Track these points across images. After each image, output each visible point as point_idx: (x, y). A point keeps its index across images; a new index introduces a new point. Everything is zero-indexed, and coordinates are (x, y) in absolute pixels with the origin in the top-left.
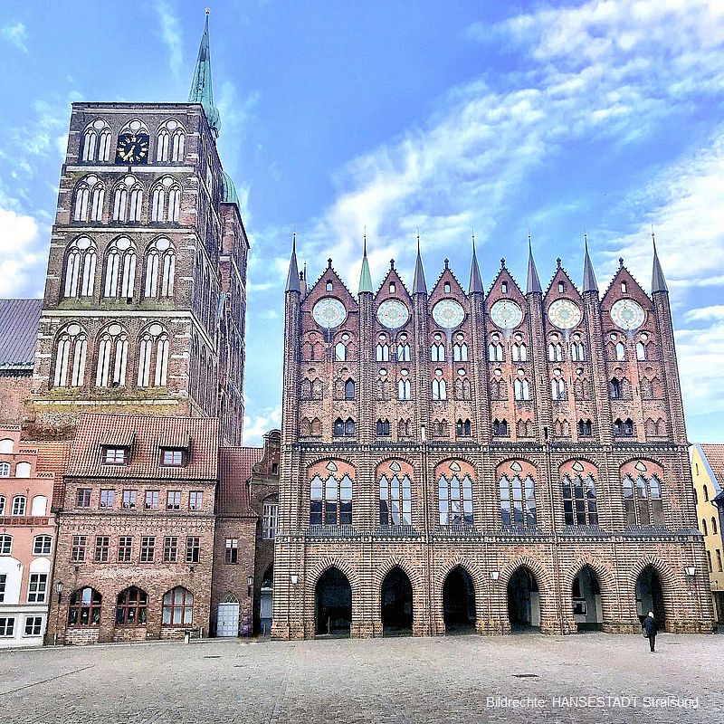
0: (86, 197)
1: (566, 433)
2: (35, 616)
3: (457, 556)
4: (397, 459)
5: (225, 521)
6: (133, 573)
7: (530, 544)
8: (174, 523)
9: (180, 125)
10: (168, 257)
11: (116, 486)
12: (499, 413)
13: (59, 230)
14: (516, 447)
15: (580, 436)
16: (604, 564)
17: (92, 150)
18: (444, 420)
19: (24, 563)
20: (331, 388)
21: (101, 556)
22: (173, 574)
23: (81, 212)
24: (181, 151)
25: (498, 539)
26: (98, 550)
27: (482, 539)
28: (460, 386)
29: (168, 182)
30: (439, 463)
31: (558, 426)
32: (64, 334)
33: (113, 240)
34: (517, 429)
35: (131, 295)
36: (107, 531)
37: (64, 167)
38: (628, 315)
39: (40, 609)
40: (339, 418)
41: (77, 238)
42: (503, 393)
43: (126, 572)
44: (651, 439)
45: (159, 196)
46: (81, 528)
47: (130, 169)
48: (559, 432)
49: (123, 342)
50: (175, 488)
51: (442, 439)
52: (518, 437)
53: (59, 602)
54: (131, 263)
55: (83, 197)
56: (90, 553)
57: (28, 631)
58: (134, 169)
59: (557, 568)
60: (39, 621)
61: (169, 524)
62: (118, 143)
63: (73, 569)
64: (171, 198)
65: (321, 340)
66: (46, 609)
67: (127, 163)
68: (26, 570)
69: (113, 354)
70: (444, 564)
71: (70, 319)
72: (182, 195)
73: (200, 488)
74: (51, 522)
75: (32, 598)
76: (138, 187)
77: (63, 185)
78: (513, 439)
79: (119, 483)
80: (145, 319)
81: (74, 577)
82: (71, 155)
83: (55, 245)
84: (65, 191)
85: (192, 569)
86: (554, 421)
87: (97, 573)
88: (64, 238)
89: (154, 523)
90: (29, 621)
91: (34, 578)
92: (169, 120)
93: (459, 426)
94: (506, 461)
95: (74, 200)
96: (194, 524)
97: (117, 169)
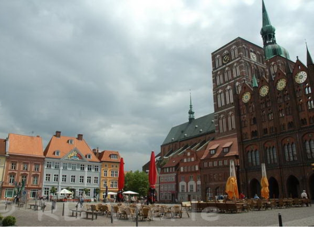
0: (218, 78)
3: (290, 172)
4: (270, 141)
6: (218, 183)
10: (239, 87)
13: (214, 89)
17: (218, 64)
23: (218, 82)
24: (237, 54)
30: (283, 140)
32: (220, 118)
33: (226, 87)
34: (310, 121)
36: (211, 173)
37: (212, 72)
40: (252, 131)
45: (234, 70)
46: (205, 172)
50: (225, 159)
52: (310, 124)
54: (231, 92)
56: (208, 179)
58: (227, 65)
61: (225, 169)
62: (222, 59)
64: (237, 69)
68: (196, 184)
69: (231, 120)
70: (286, 175)
71: (221, 113)
72: (239, 66)
73: (232, 158)
74: (199, 171)
76: (229, 69)
79: (212, 160)
81: (205, 185)
82: (214, 68)
84: (214, 78)
87: (210, 184)
88: (216, 91)
92: (233, 46)
94: (305, 134)
95: (216, 80)
97: (223, 67)
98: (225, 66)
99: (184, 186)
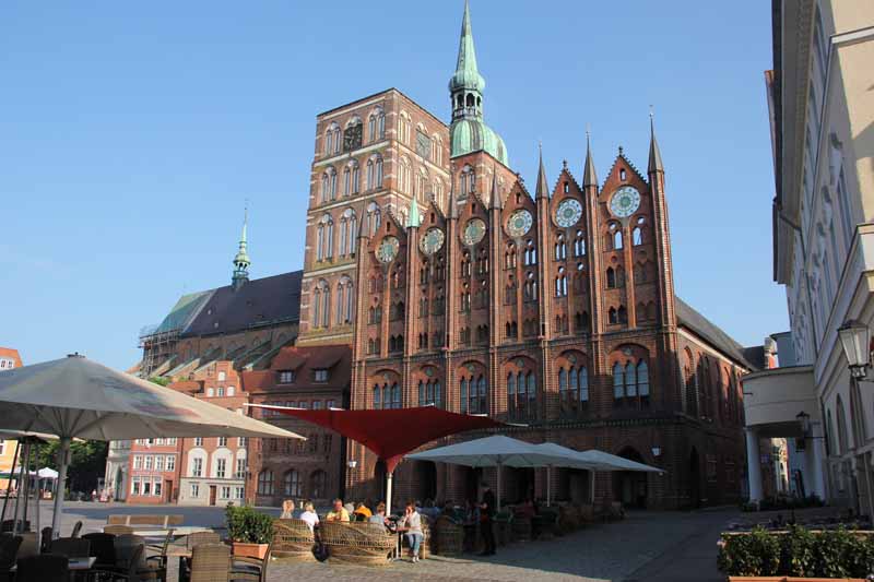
1: (565, 328)
6: (292, 460)
9: (381, 110)
10: (375, 216)
12: (509, 315)
14: (518, 345)
15: (577, 328)
17: (330, 146)
18: (467, 327)
19: (235, 452)
20: (387, 311)
22: (316, 460)
28: (481, 296)
31: (559, 322)
33: (342, 212)
34: (524, 329)
37: (313, 165)
38: (625, 202)
40: (393, 336)
41: (321, 216)
42: (513, 297)
44: (641, 323)
45: (369, 170)
47: (350, 155)
48: (558, 328)
51: (464, 346)
52: (523, 336)
58: (353, 154)
62: (345, 137)
64: (377, 169)
65: (382, 274)
67: (349, 150)
68: (236, 457)
71: (319, 277)
72: (383, 164)
75: (239, 475)
76: (356, 167)
77: (313, 178)
78: (519, 339)
82: (317, 155)
83: (309, 224)
84: (313, 182)
86: (555, 316)
87: (272, 459)
88: (313, 217)
91: (239, 461)
92: (374, 108)
94: (511, 359)
95: (319, 187)
97: (343, 157)
98: (346, 156)
99: (200, 460)
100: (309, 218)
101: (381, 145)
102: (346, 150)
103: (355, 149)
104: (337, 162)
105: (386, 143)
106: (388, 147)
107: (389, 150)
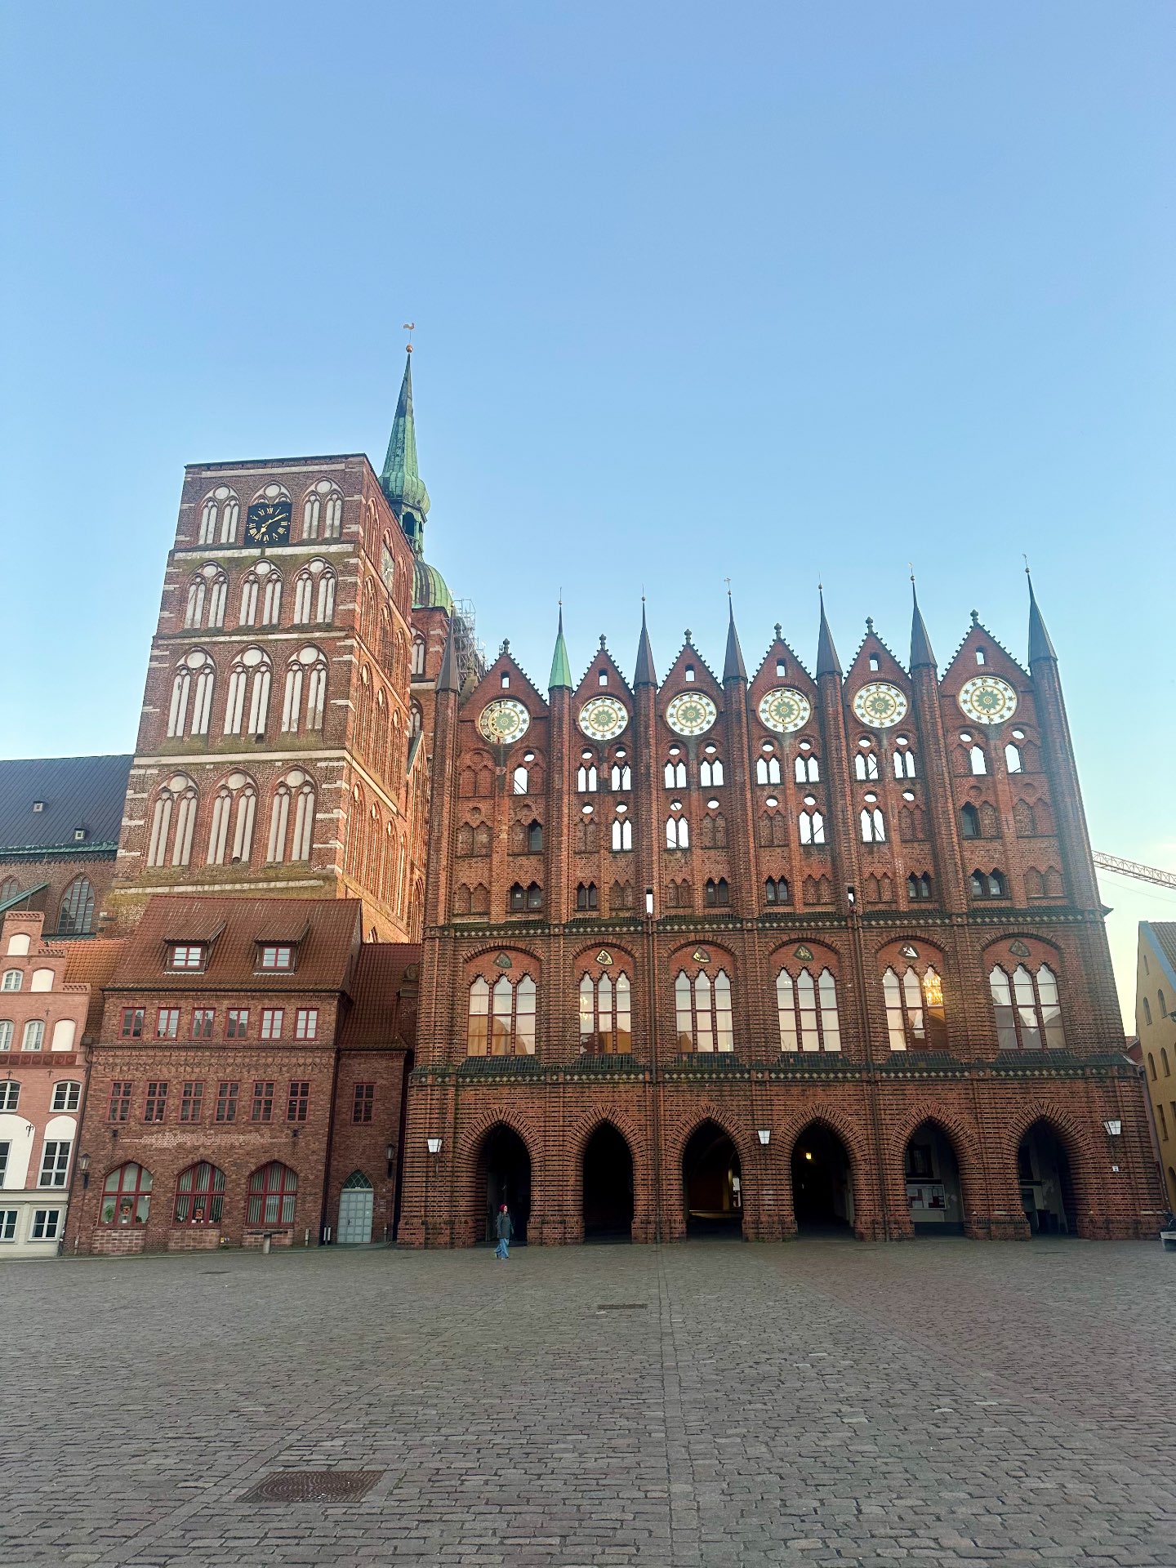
0: (201, 595)
1: (887, 896)
2: (48, 1209)
3: (704, 1102)
4: (607, 945)
5: (355, 1056)
6: (203, 1140)
7: (827, 1084)
8: (270, 1060)
9: (335, 486)
10: (315, 673)
11: (182, 1004)
12: (772, 864)
13: (161, 642)
14: (801, 921)
15: (911, 900)
16: (958, 1117)
17: (211, 528)
18: (684, 880)
19: (38, 1125)
20: (504, 836)
21: (155, 1113)
22: (267, 1140)
23: (193, 614)
24: (337, 523)
25: (773, 1076)
26: (150, 1103)
27: (746, 1076)
28: (710, 826)
29: (316, 567)
30: (676, 951)
31: (873, 885)
32: (165, 790)
33: (238, 654)
34: (805, 892)
35: (261, 730)
36: (165, 1073)
37: (172, 554)
38: (987, 700)
39: (56, 1199)
40: (517, 884)
41: (187, 653)
42: (778, 834)
43: (189, 1139)
44: (1037, 903)
45: (303, 589)
46: (125, 1068)
47: (263, 552)
48: (874, 897)
49: (248, 797)
50: (274, 1004)
51: (681, 912)
52: (806, 904)
53: (85, 1187)
54: (262, 682)
55: (196, 594)
56: (138, 1109)
57: (38, 1233)
58: (269, 552)
59: (876, 1123)
60: (54, 1216)
61: (262, 1061)
62: (248, 517)
63: (109, 1135)
64: (322, 589)
65: (490, 764)
66: (64, 1197)
67: (260, 544)
68: (39, 1136)
69: (233, 816)
70: (682, 1118)
71: (173, 769)
72: (336, 583)
73: (314, 1004)
74: (79, 1060)
75: (45, 1180)
76: (275, 577)
77: (169, 579)
78: (800, 909)
79: (187, 998)
80: (280, 764)
81: (109, 1146)
82: (182, 538)
83: (155, 664)
84: (171, 587)
85: (295, 1133)
86: (866, 875)
87: (147, 1140)
88: (168, 653)
89: (239, 1060)
90: (40, 1216)
91: (51, 1147)
92: (320, 481)
93: (711, 890)
94: (784, 944)
95: (183, 600)
96: (301, 1061)
97: (245, 553)
98: (256, 552)
100: (157, 652)
101: (334, 548)
102: (249, 542)
103: (271, 544)
104: (231, 560)
105: (349, 548)
106: (349, 555)
107: (353, 561)
